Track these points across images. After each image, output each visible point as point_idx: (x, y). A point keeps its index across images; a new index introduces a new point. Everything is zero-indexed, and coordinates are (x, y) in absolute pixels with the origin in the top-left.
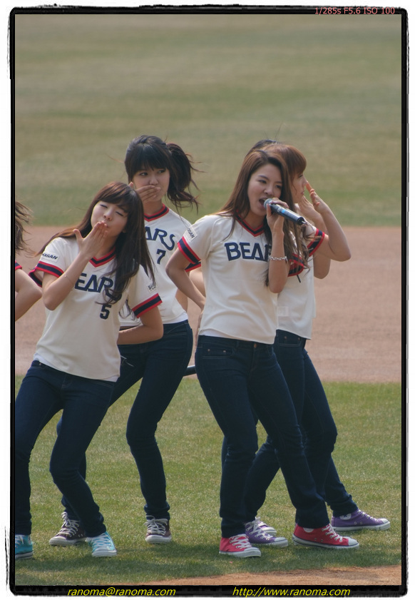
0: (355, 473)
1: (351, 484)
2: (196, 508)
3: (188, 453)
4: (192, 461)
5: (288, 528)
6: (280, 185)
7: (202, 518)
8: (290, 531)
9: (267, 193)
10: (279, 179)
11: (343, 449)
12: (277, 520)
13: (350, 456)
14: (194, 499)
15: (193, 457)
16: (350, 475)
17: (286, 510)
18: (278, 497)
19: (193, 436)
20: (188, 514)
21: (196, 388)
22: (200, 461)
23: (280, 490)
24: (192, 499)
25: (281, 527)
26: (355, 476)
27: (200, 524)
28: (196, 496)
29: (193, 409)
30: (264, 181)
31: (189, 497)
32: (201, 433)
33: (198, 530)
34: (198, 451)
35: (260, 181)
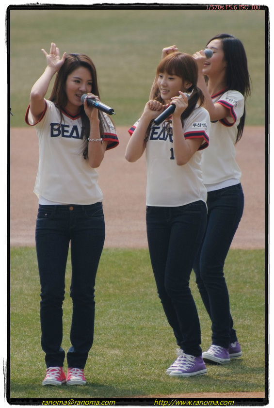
0: (159, 320)
1: (156, 329)
2: (34, 349)
3: (26, 305)
4: (30, 312)
5: (107, 365)
6: (91, 82)
7: (38, 357)
8: (108, 367)
9: (81, 91)
10: (90, 78)
11: (150, 302)
12: (98, 358)
13: (155, 307)
14: (32, 342)
15: (31, 309)
16: (155, 322)
17: (105, 350)
18: (98, 340)
19: (31, 292)
20: (27, 354)
21: (33, 254)
22: (36, 312)
23: (100, 334)
24: (31, 342)
25: (101, 364)
26: (159, 323)
27: (36, 361)
28: (34, 339)
29: (30, 271)
30: (78, 81)
31: (28, 340)
32: (37, 290)
33: (35, 366)
34: (35, 304)
35: (75, 81)
